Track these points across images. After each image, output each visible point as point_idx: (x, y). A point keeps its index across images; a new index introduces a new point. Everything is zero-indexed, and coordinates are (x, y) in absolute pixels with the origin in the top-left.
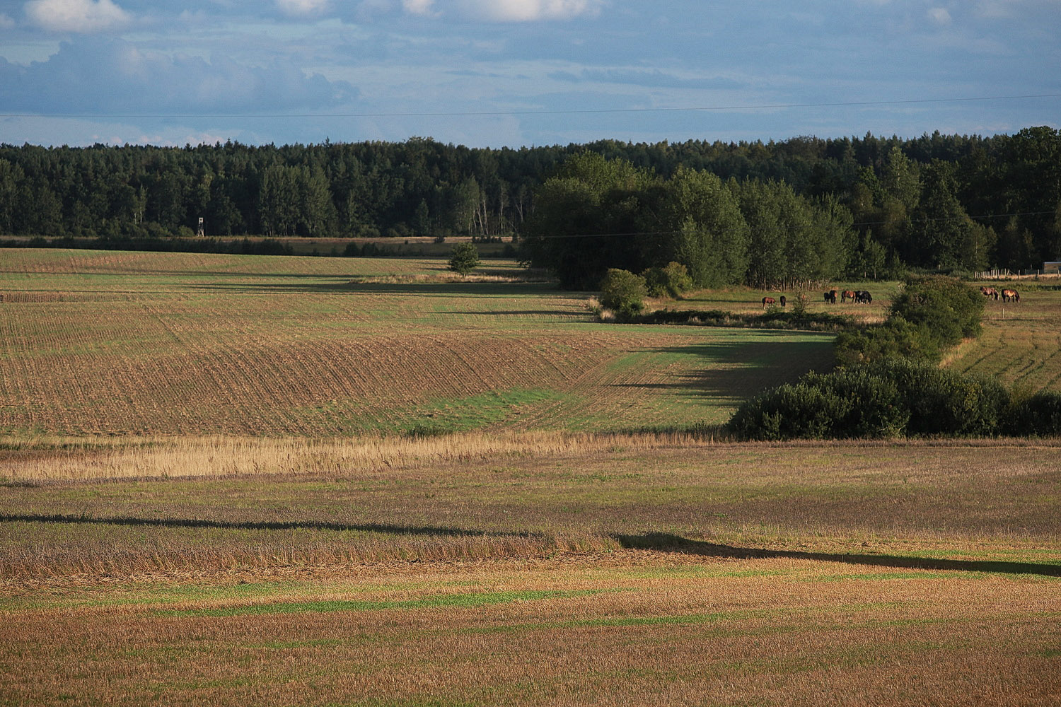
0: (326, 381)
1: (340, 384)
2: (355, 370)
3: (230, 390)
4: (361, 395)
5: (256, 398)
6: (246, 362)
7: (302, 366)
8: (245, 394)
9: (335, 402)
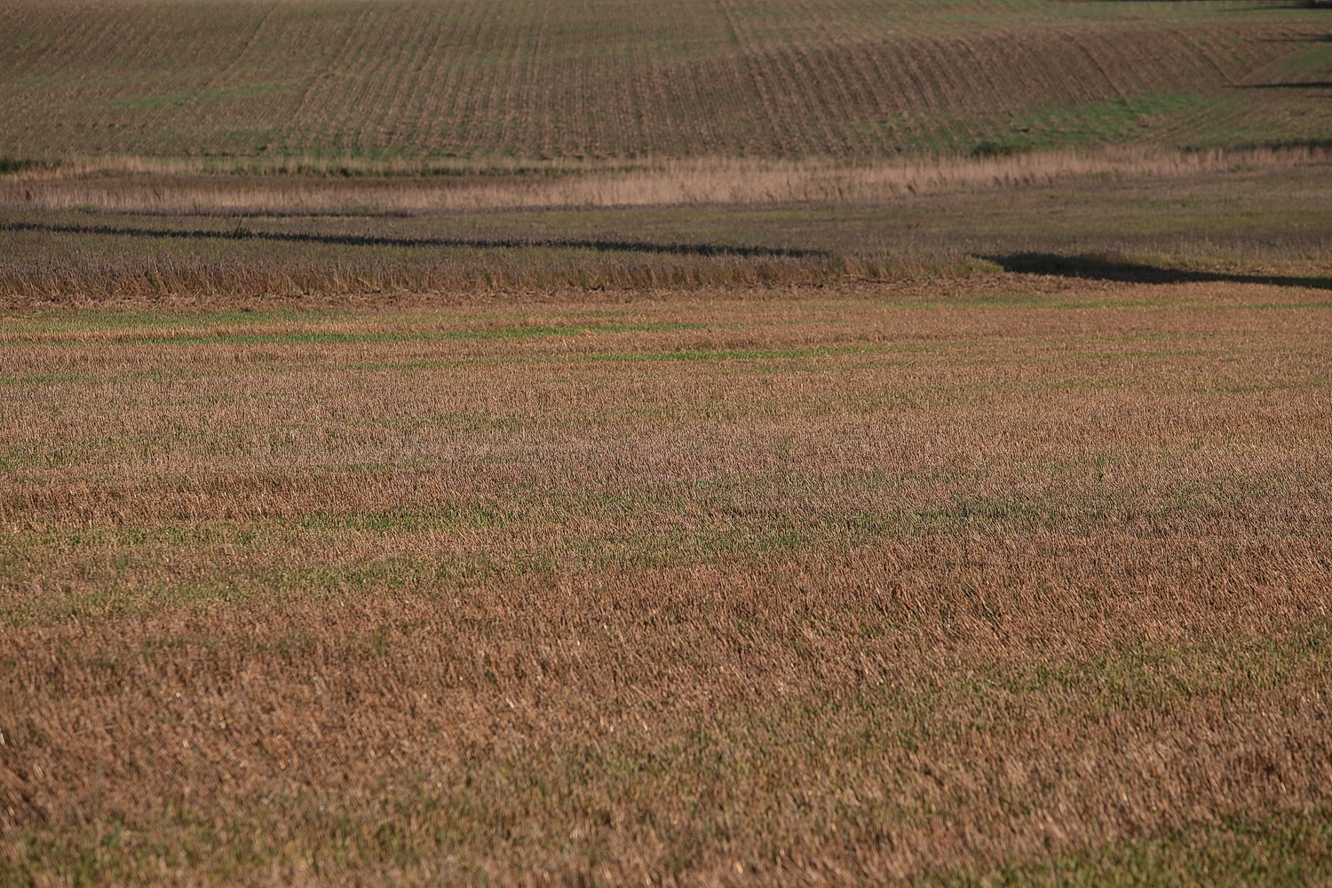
0: (901, 87)
1: (920, 91)
2: (944, 74)
3: (773, 100)
4: (943, 104)
5: (804, 110)
6: (805, 65)
7: (876, 69)
8: (791, 106)
9: (906, 115)
